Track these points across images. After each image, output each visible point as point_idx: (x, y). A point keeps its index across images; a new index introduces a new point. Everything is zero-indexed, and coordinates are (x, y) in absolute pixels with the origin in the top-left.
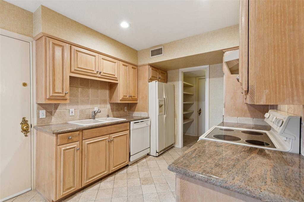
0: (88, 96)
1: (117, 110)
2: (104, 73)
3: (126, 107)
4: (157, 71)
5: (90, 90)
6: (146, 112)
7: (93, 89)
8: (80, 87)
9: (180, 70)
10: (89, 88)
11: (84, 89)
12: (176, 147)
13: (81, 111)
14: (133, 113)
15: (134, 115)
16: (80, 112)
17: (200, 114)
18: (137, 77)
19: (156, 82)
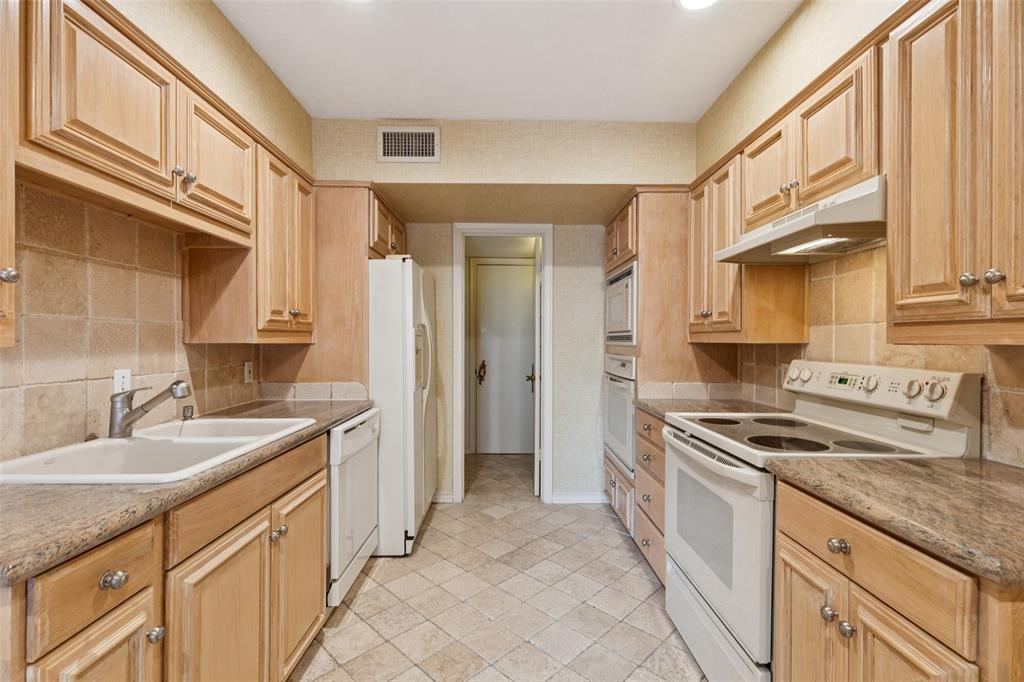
0: (79, 307)
1: (218, 379)
2: (200, 187)
3: (251, 363)
4: (387, 218)
5: (90, 269)
6: (358, 384)
7: (105, 264)
8: (31, 249)
9: (458, 226)
10: (85, 260)
11: (52, 259)
12: (442, 501)
13: (37, 397)
14: (288, 389)
15: (289, 399)
16: (27, 405)
17: (481, 378)
18: (318, 231)
19: (404, 260)
